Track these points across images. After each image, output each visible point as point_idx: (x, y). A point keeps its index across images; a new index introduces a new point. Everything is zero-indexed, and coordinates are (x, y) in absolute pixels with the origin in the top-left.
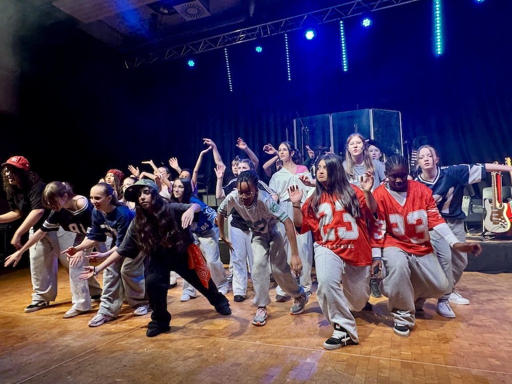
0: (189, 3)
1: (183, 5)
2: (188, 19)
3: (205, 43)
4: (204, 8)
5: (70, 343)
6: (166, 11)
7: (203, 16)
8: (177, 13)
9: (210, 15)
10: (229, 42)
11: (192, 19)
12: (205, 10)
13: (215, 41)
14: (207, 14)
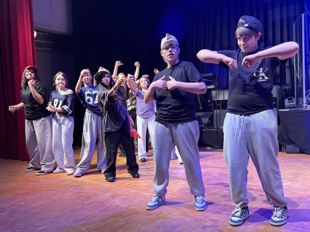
5: (119, 204)
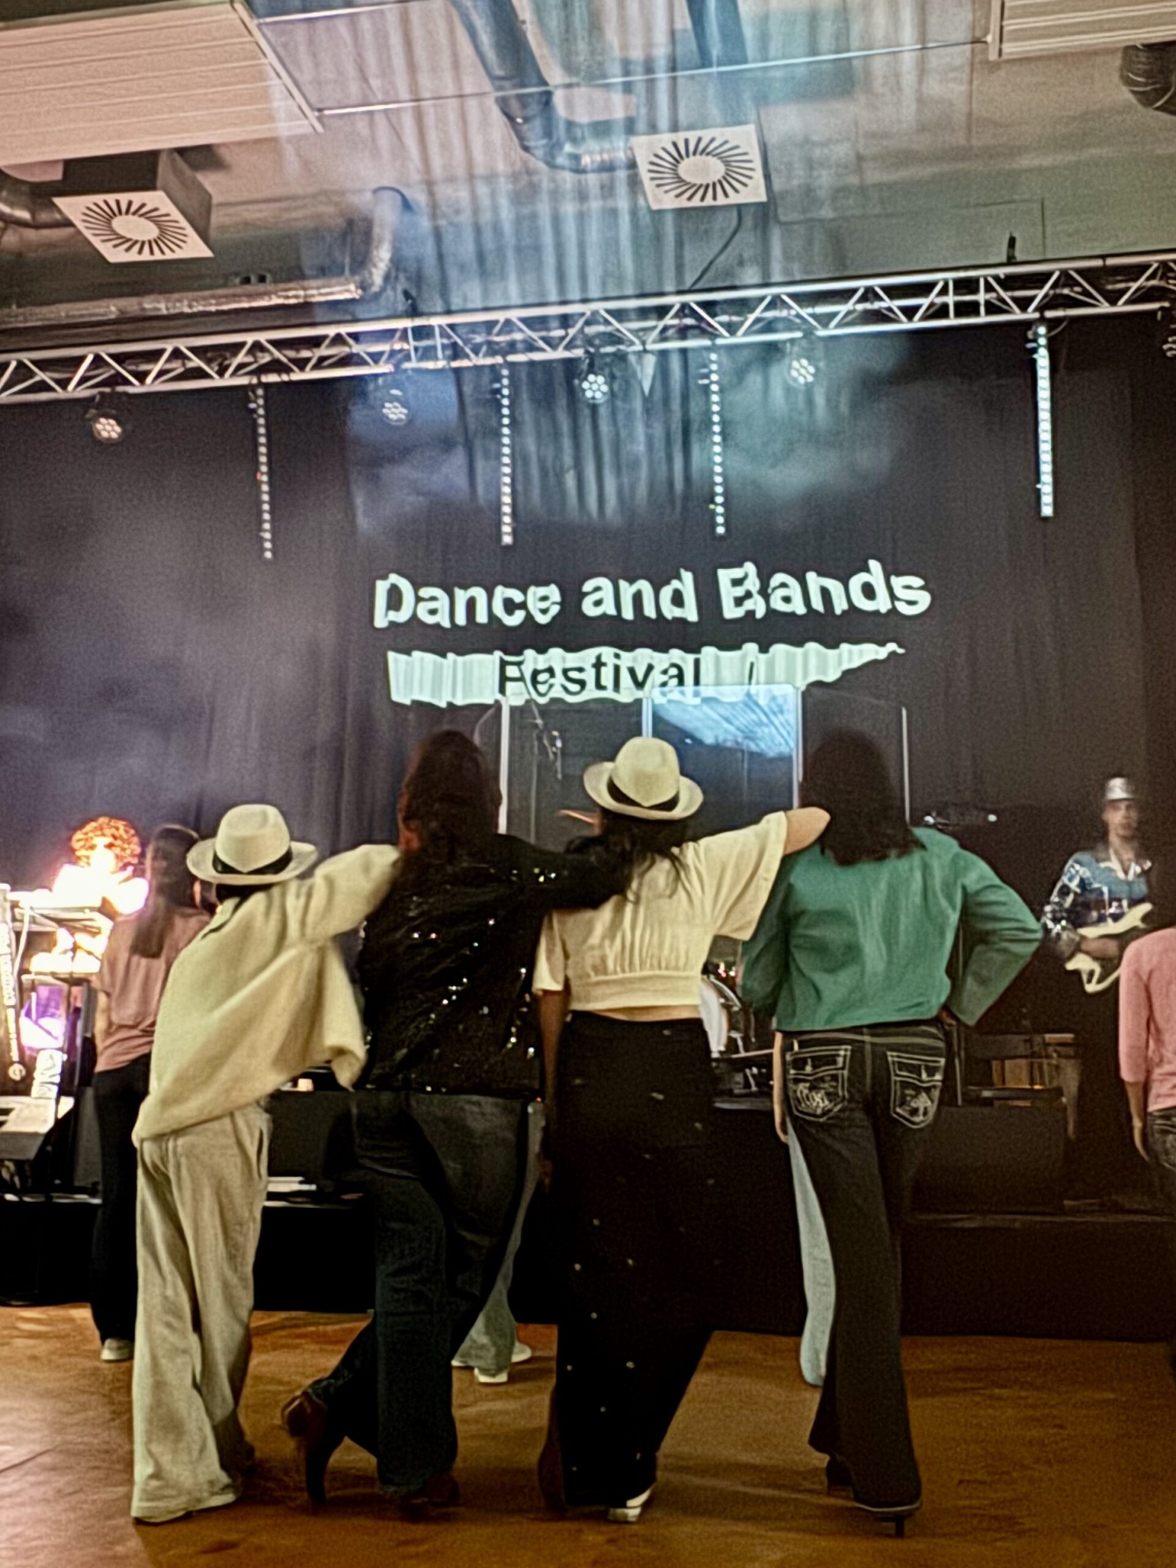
0: (124, 198)
1: (99, 198)
2: (115, 255)
3: (177, 354)
4: (184, 223)
6: (24, 215)
7: (179, 254)
8: (68, 223)
9: (207, 253)
10: (275, 366)
11: (133, 256)
12: (190, 230)
13: (219, 355)
14: (194, 248)
